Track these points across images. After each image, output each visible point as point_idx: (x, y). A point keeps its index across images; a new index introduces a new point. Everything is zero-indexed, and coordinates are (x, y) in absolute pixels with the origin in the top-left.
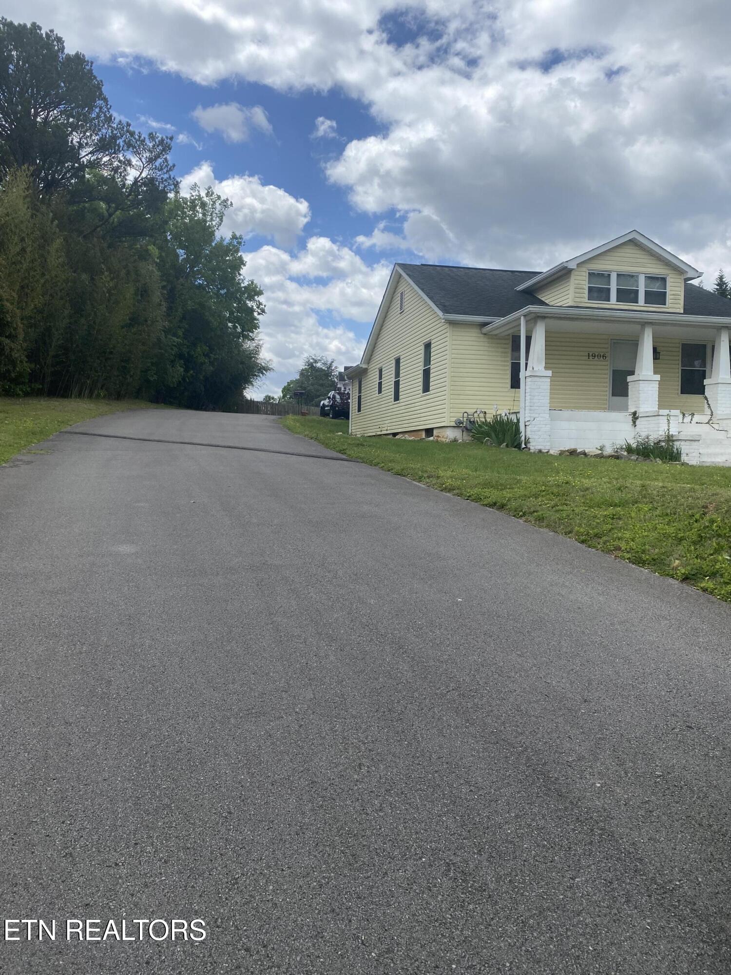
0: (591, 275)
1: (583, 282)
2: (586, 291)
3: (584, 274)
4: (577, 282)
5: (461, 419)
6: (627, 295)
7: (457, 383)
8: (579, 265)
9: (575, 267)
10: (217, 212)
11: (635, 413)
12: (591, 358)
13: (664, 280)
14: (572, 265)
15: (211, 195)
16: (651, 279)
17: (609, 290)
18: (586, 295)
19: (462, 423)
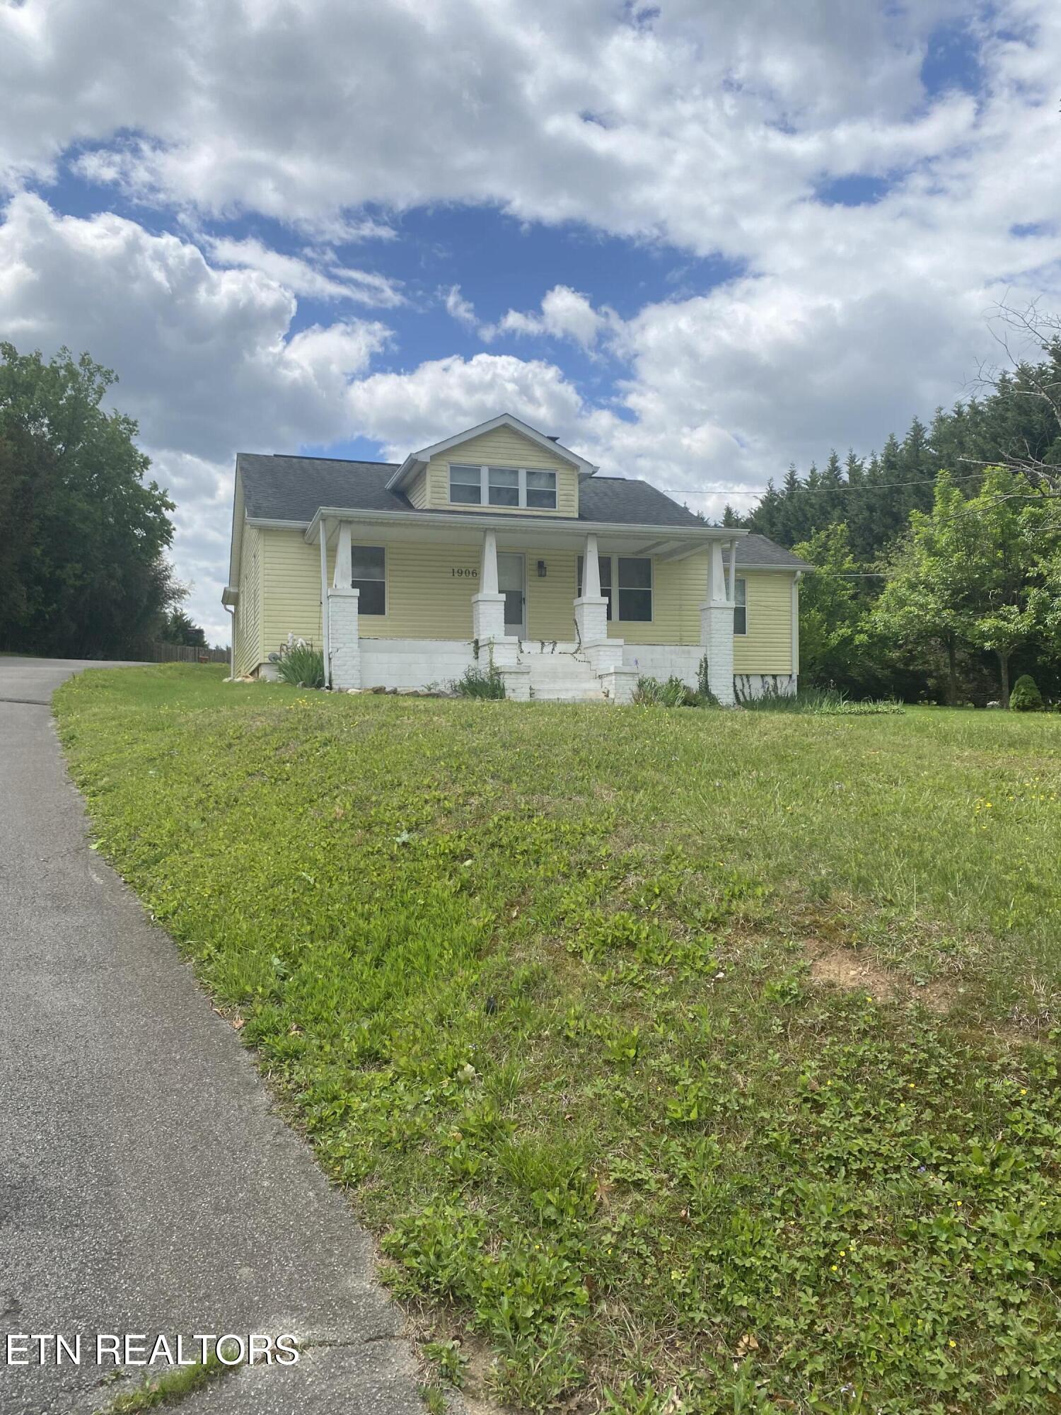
0: (455, 470)
1: (444, 479)
2: (448, 491)
3: (444, 468)
4: (434, 479)
5: (278, 654)
6: (505, 495)
7: (273, 607)
8: (432, 457)
9: (428, 460)
10: (95, 386)
11: (476, 642)
12: (456, 575)
13: (552, 476)
14: (425, 458)
15: (89, 364)
16: (531, 474)
17: (478, 489)
18: (448, 496)
19: (280, 659)
